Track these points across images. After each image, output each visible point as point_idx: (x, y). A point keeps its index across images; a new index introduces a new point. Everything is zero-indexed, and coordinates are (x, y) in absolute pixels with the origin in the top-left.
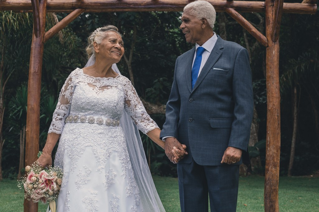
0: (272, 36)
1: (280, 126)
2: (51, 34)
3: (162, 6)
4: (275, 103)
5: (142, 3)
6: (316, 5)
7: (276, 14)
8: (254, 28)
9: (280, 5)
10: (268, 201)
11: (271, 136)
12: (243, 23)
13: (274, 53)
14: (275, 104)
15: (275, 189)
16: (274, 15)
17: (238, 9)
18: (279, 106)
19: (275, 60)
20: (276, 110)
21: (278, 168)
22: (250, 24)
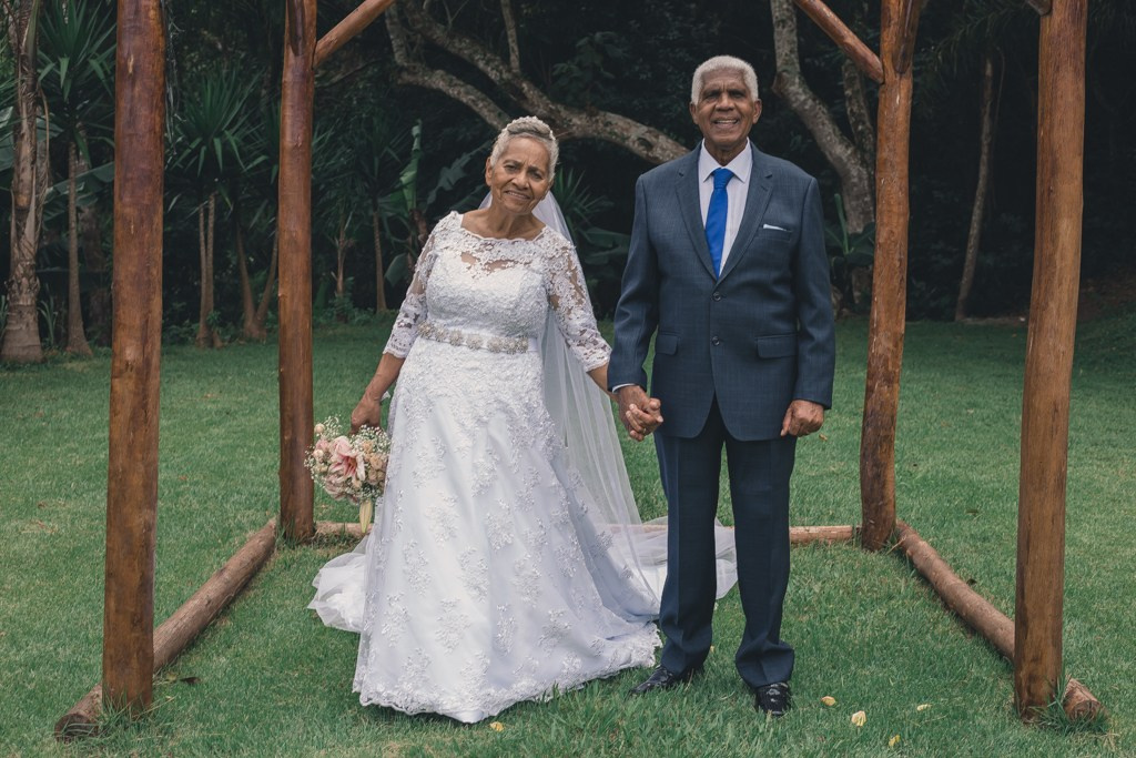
0: (894, 60)
1: (905, 284)
2: (332, 45)
4: (896, 227)
7: (905, 7)
8: (851, 33)
10: (869, 463)
11: (883, 309)
12: (824, 20)
13: (898, 100)
14: (894, 230)
15: (886, 437)
18: (905, 236)
19: (900, 119)
20: (895, 246)
21: (896, 385)
22: (840, 23)
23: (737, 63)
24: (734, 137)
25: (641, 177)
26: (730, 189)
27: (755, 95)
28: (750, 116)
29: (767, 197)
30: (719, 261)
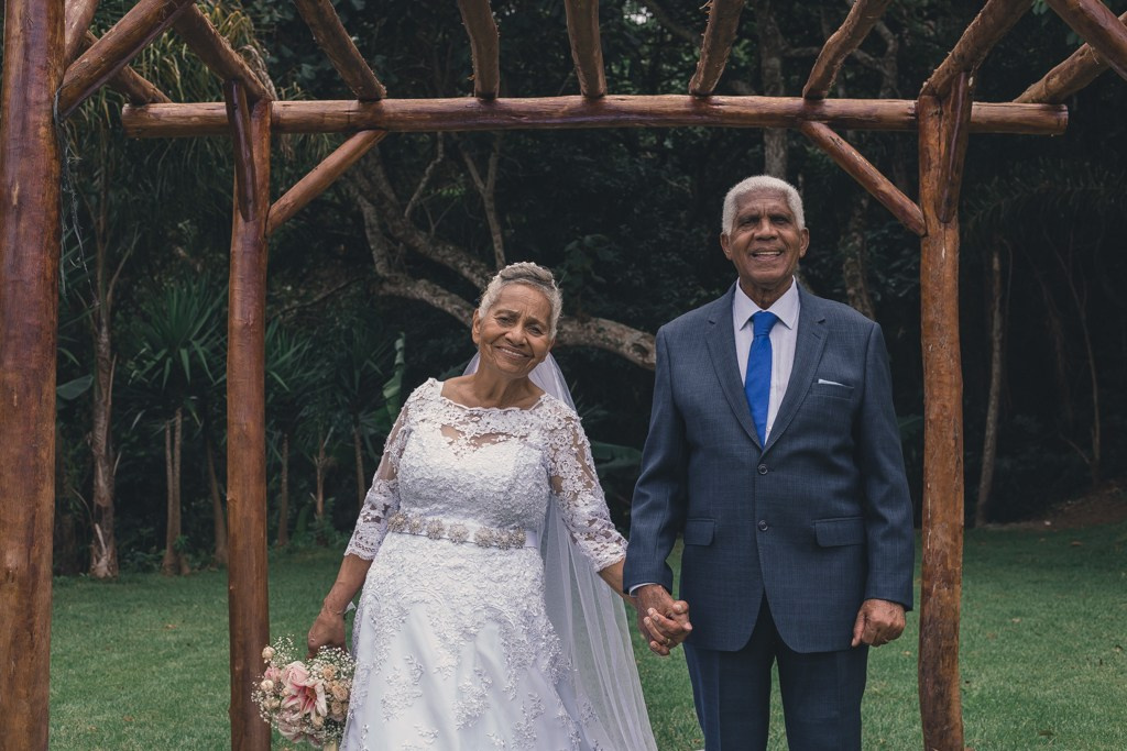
0: (937, 207)
1: (961, 467)
2: (287, 209)
3: (613, 117)
4: (949, 400)
5: (557, 111)
6: (1065, 108)
7: (948, 145)
8: (885, 179)
9: (961, 119)
10: (930, 681)
11: (937, 497)
12: (854, 166)
13: (943, 255)
14: (947, 404)
15: (949, 648)
16: (943, 144)
17: (839, 123)
18: (960, 409)
19: (947, 275)
20: (949, 422)
21: (957, 587)
22: (873, 168)
23: (779, 184)
24: (778, 272)
25: (662, 329)
26: (774, 337)
27: (801, 222)
28: (797, 247)
29: (820, 346)
30: (764, 425)
